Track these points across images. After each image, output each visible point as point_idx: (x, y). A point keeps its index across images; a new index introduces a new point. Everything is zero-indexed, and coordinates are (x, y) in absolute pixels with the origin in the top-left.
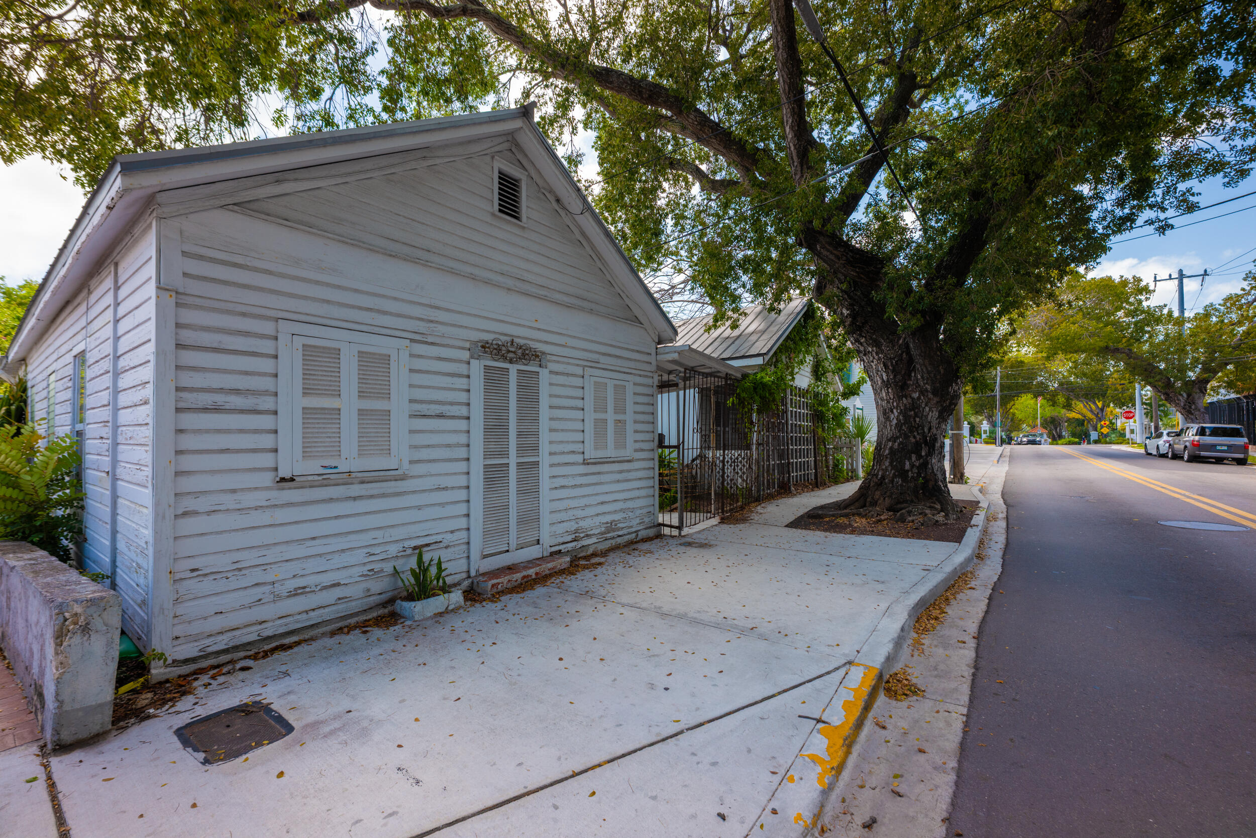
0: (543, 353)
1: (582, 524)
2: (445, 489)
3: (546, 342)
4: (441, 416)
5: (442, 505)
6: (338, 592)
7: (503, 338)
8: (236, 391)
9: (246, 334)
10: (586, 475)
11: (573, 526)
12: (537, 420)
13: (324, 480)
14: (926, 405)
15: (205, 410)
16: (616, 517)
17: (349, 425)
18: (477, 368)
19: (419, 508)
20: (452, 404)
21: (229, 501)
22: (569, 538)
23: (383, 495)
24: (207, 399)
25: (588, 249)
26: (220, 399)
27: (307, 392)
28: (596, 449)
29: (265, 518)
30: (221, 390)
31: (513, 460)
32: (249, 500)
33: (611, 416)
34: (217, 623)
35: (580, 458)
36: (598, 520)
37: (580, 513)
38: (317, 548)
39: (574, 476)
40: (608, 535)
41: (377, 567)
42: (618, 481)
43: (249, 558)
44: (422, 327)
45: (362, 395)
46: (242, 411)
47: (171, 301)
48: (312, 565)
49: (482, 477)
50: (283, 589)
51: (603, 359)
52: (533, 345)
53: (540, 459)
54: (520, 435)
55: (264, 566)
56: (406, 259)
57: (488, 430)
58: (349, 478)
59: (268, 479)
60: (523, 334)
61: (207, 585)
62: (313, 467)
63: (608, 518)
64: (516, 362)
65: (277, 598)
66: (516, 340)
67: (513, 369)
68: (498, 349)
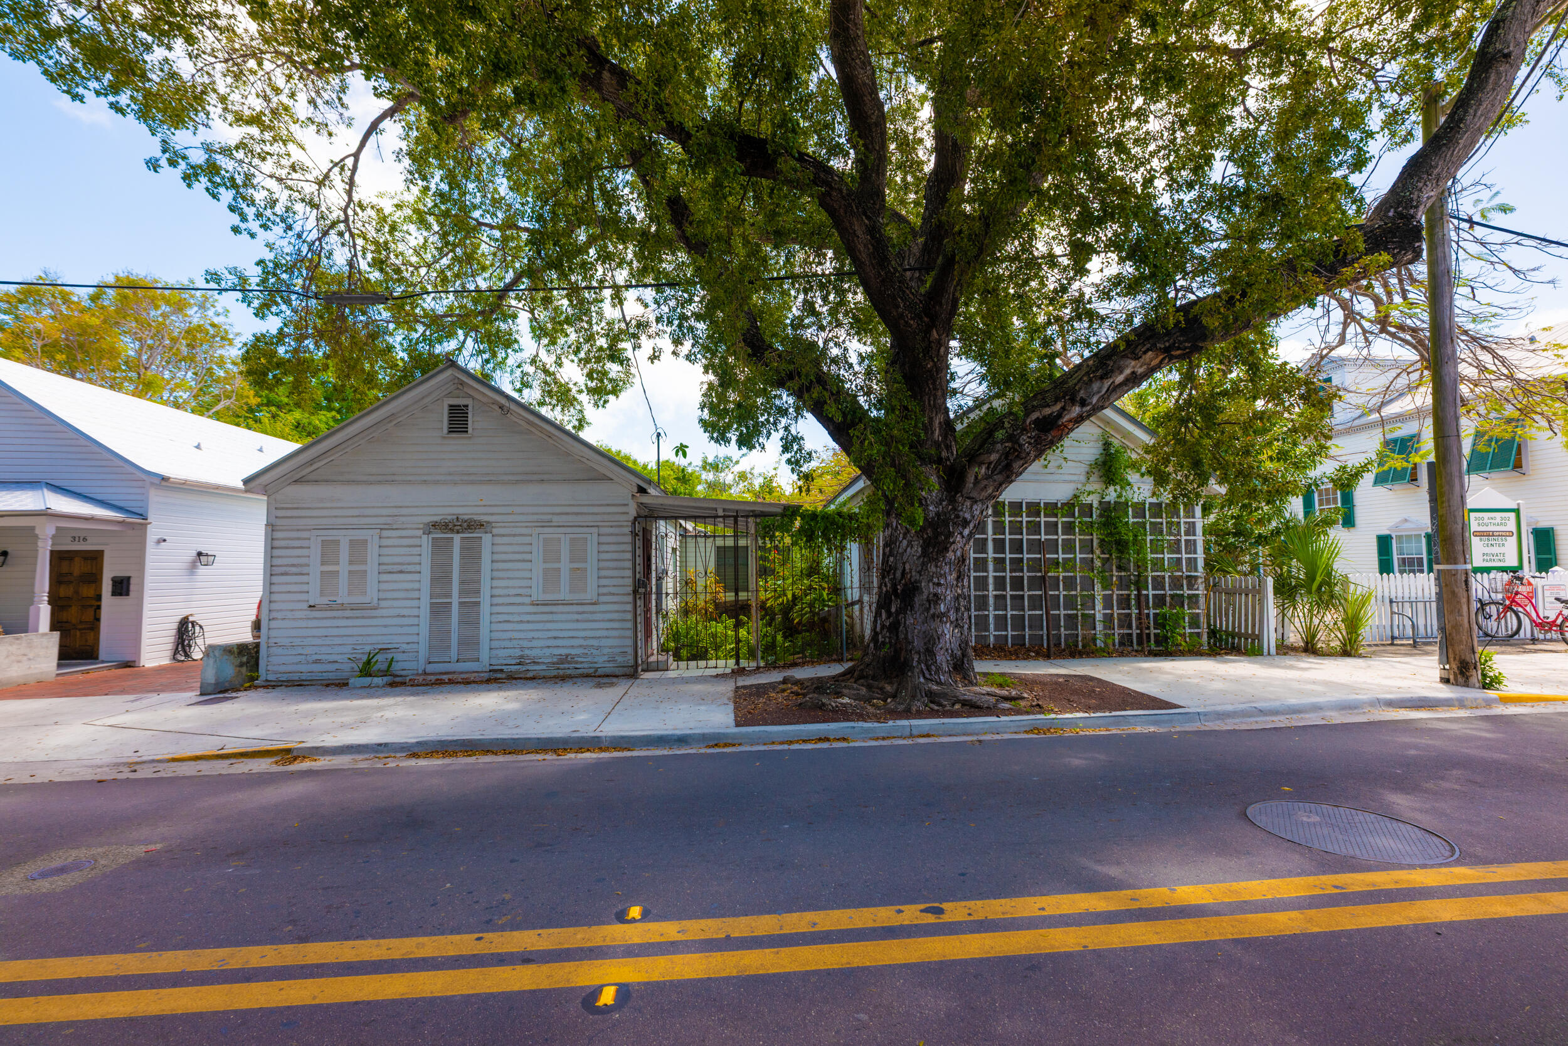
0: (488, 522)
1: (527, 652)
2: (403, 616)
3: (492, 514)
4: (401, 572)
5: (402, 626)
6: (336, 666)
7: (449, 517)
8: (293, 565)
9: (299, 539)
10: (535, 613)
11: (518, 653)
12: (479, 571)
13: (329, 607)
14: (904, 538)
15: (282, 574)
16: (573, 652)
17: (343, 581)
18: (426, 541)
19: (385, 626)
20: (409, 564)
21: (289, 615)
22: (513, 662)
23: (363, 617)
24: (283, 569)
25: (537, 432)
26: (287, 569)
27: (323, 563)
28: (544, 592)
29: (304, 624)
30: (287, 565)
31: (455, 600)
32: (298, 614)
33: (565, 565)
34: (282, 669)
35: (527, 600)
36: (548, 652)
37: (525, 644)
38: (328, 641)
39: (519, 614)
40: (562, 666)
41: (358, 656)
42: (578, 621)
43: (297, 642)
44: (389, 520)
45: (351, 563)
46: (296, 574)
47: (270, 529)
48: (324, 650)
49: (428, 610)
50: (310, 659)
51: (555, 518)
52: (476, 518)
53: (481, 600)
54: (462, 582)
55: (303, 646)
56: (380, 482)
57: (433, 580)
58: (342, 607)
59: (305, 606)
60: (466, 512)
61: (280, 651)
62: (325, 600)
63: (564, 651)
64: (463, 532)
65: (308, 663)
66: (461, 517)
67: (457, 538)
68: (446, 525)
